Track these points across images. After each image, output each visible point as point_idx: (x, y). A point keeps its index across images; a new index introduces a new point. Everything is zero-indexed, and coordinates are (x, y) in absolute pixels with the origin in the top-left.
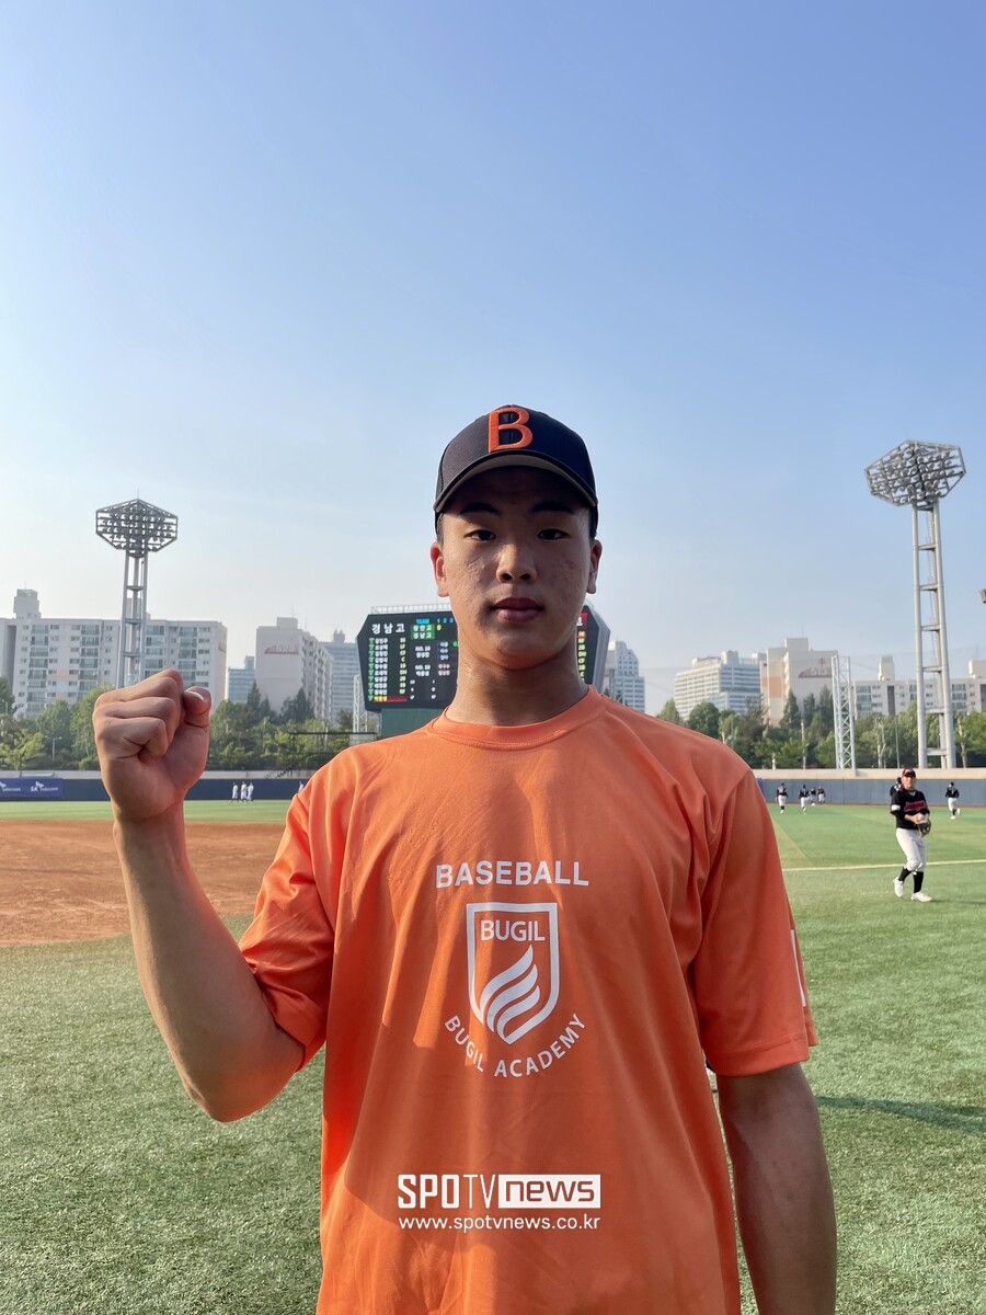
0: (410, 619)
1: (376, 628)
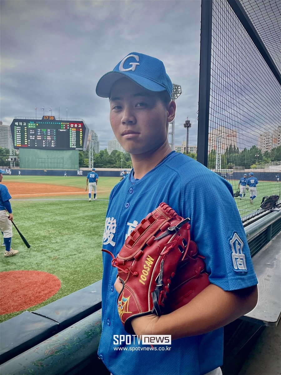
0: (28, 121)
1: (17, 123)
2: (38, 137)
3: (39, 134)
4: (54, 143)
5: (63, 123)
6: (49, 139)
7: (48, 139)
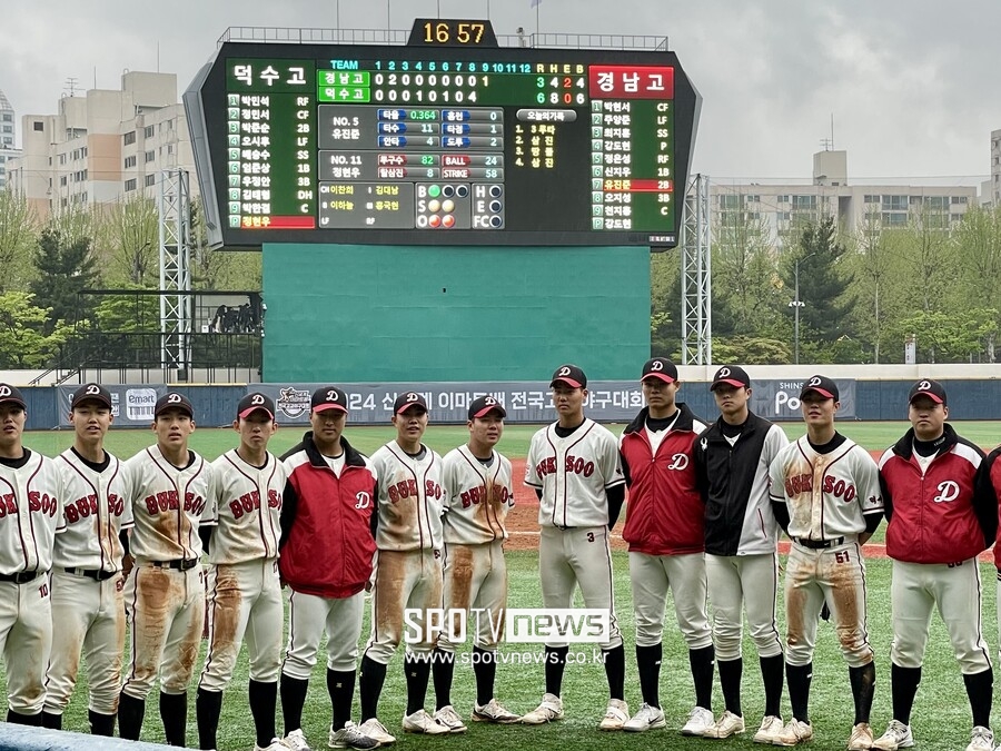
0: (318, 56)
1: (243, 73)
2: (384, 159)
3: (388, 141)
4: (488, 199)
5: (547, 69)
6: (458, 174)
7: (448, 173)
